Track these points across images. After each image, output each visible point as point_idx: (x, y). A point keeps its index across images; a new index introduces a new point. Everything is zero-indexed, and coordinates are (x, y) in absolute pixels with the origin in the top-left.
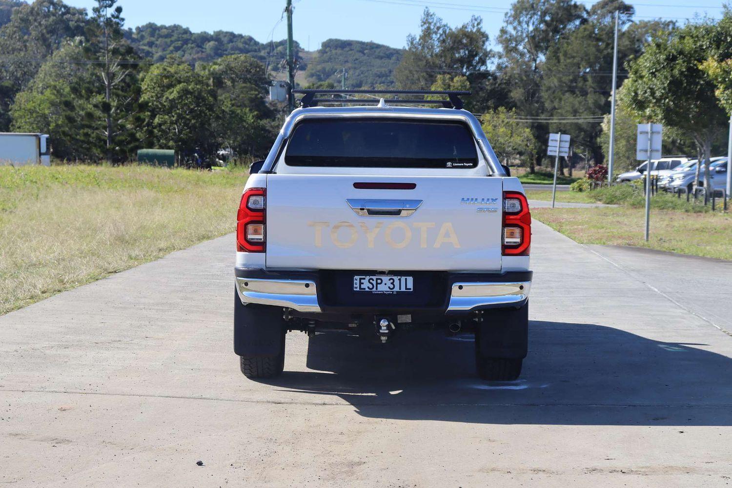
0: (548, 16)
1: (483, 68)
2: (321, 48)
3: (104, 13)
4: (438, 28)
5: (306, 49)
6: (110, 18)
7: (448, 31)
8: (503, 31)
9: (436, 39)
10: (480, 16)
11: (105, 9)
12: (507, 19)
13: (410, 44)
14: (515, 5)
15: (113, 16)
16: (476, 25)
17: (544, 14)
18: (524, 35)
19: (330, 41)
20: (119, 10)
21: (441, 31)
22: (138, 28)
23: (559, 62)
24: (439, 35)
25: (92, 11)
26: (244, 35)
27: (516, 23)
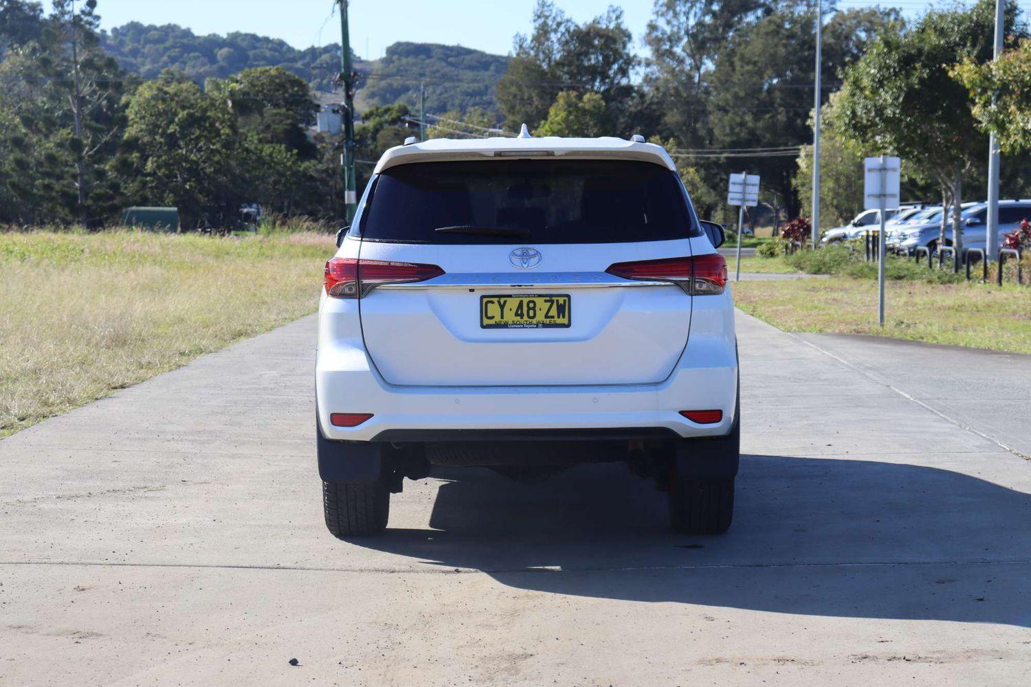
0: (716, 3)
1: (624, 82)
2: (384, 55)
3: (70, 8)
4: (559, 24)
5: (364, 58)
6: (78, 16)
7: (572, 29)
8: (652, 27)
9: (555, 40)
10: (620, 7)
11: (71, 2)
12: (658, 9)
13: (518, 48)
15: (83, 12)
16: (614, 18)
17: (710, 1)
18: (683, 32)
19: (399, 44)
20: (92, 4)
21: (562, 29)
22: (115, 30)
23: (734, 70)
24: (559, 35)
25: (53, 5)
26: (271, 38)
27: (670, 15)
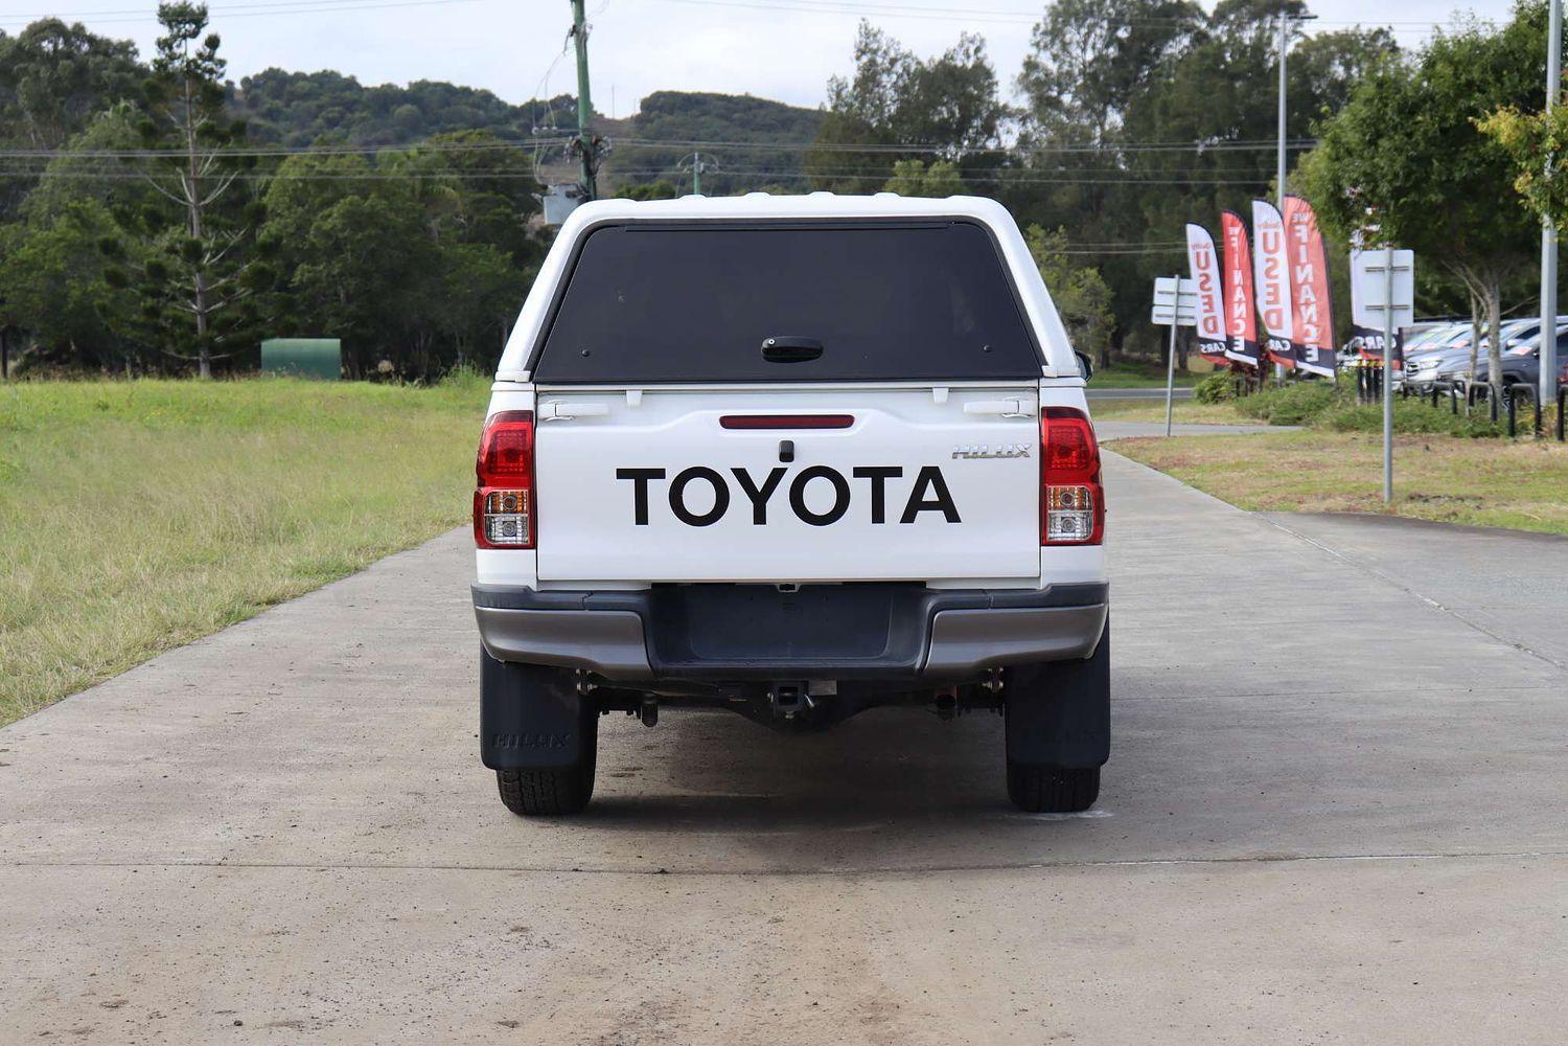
0: (1123, 29)
1: (991, 145)
2: (638, 111)
3: (181, 50)
4: (893, 62)
5: (608, 115)
6: (194, 61)
7: (913, 68)
8: (1030, 65)
9: (889, 86)
10: (978, 34)
11: (183, 41)
12: (1038, 38)
13: (834, 97)
14: (1054, 8)
15: (200, 55)
16: (972, 52)
17: (1115, 25)
18: (1076, 71)
19: (658, 95)
20: (213, 42)
21: (898, 68)
22: (246, 81)
23: (1152, 126)
24: (894, 77)
25: (157, 47)
26: (473, 89)
27: (1056, 48)
